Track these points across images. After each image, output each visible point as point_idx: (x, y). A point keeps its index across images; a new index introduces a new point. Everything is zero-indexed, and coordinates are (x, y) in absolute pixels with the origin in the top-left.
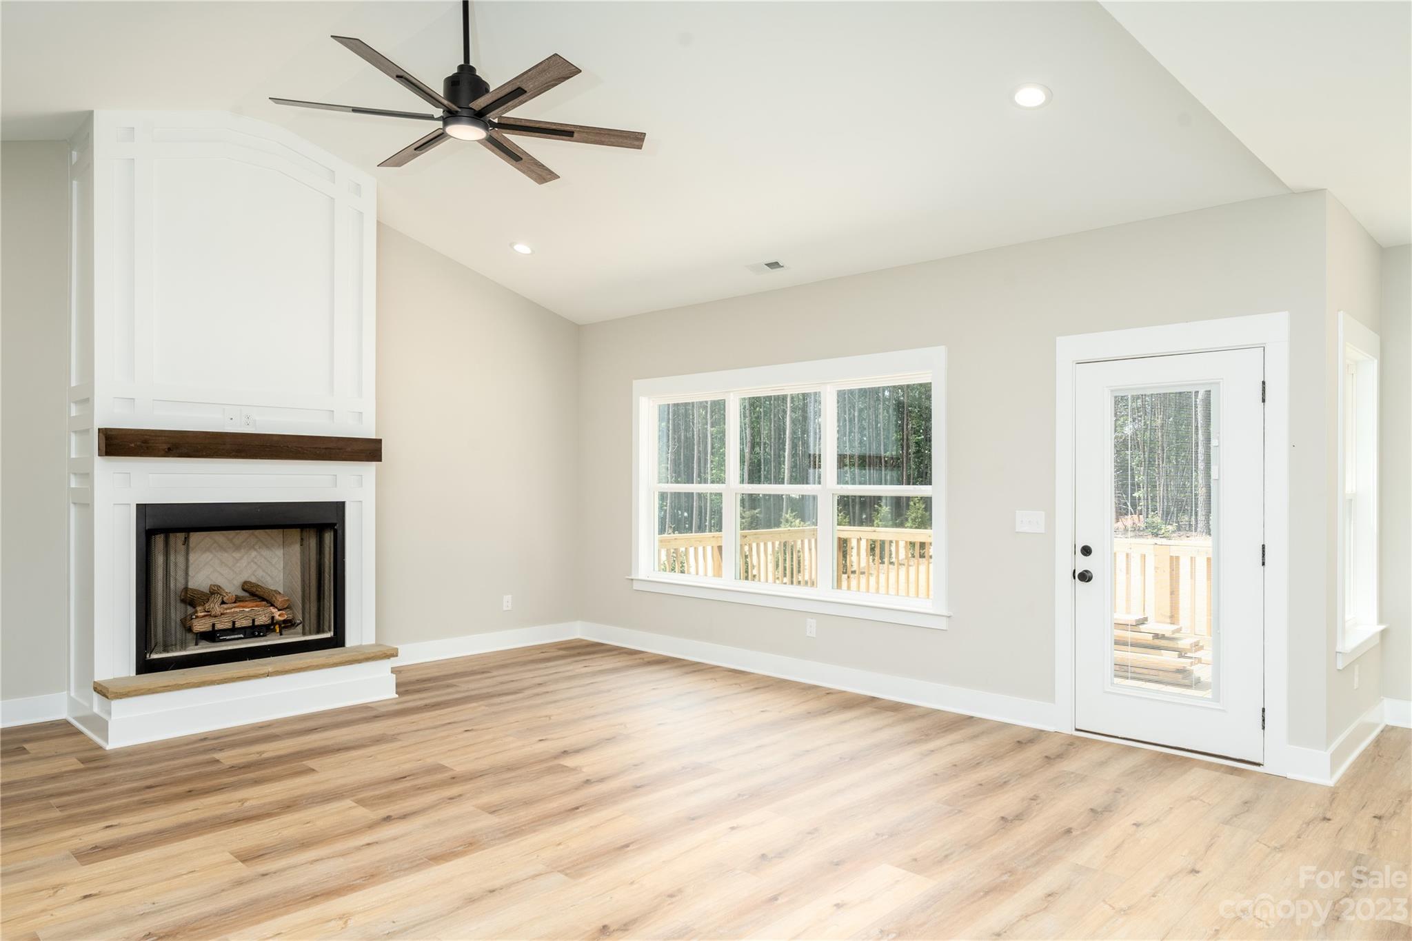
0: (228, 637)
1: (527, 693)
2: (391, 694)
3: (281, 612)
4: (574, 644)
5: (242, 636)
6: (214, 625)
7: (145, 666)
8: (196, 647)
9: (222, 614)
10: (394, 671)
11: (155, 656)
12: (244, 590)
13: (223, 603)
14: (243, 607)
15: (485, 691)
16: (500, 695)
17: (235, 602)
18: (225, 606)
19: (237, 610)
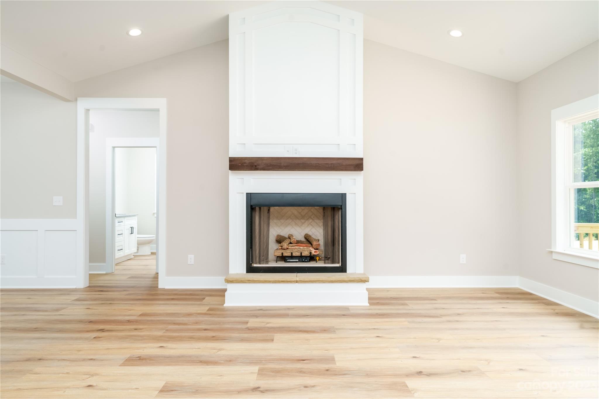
0: (291, 260)
1: (444, 319)
2: (365, 303)
3: (316, 250)
4: (509, 291)
5: (297, 260)
6: (282, 254)
7: (250, 269)
8: (276, 263)
9: (287, 249)
10: (368, 289)
11: (255, 265)
12: (305, 238)
13: (291, 243)
14: (300, 246)
15: (419, 312)
16: (425, 316)
17: (296, 243)
18: (291, 245)
19: (297, 247)
